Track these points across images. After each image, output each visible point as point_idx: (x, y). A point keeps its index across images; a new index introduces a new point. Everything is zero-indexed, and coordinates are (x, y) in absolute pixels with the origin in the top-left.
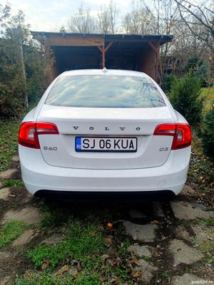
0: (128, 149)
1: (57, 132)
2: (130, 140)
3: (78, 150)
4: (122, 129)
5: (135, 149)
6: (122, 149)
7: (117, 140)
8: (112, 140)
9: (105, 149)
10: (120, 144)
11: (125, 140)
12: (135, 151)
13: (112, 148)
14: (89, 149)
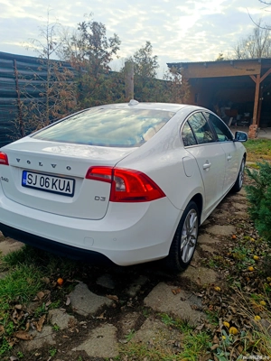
0: (64, 191)
1: (7, 163)
2: (67, 181)
3: (24, 185)
4: (54, 166)
5: (71, 193)
6: (59, 190)
7: (55, 179)
8: (51, 178)
9: (44, 187)
10: (57, 184)
11: (62, 180)
12: (72, 195)
13: (50, 188)
14: (32, 185)
